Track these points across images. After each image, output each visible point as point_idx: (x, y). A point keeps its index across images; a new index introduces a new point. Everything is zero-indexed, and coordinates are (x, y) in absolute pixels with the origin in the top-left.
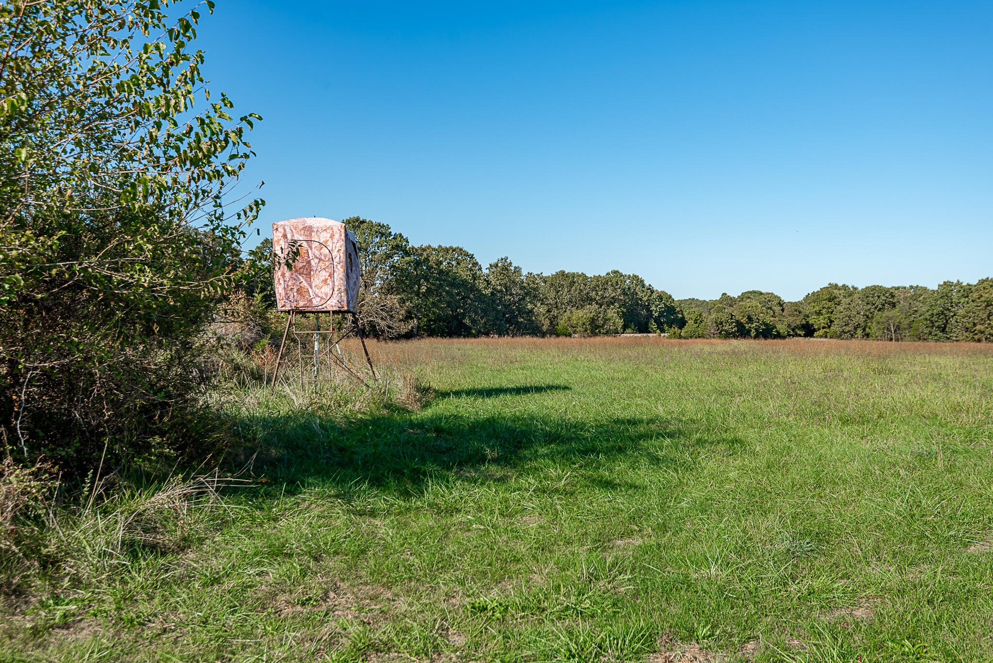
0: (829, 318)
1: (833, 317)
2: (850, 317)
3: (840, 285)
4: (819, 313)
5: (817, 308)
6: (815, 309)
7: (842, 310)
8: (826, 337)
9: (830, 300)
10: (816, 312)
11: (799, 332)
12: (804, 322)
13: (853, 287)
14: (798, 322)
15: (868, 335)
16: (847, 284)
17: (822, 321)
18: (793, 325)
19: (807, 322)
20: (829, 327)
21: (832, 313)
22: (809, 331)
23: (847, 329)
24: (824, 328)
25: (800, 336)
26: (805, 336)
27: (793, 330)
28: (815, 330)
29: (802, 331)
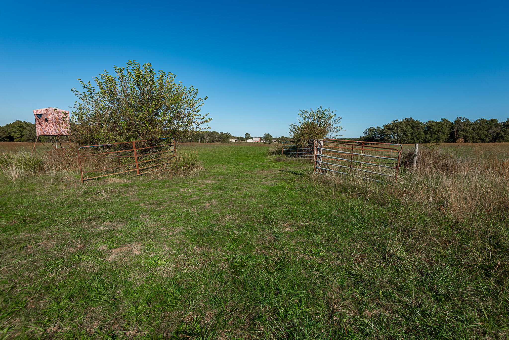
0: (21, 134)
1: (23, 134)
2: (31, 134)
3: (23, 121)
4: (15, 132)
5: (14, 130)
6: (13, 130)
7: (27, 131)
8: (20, 141)
9: (20, 127)
10: (14, 132)
11: (6, 140)
12: (8, 135)
13: (29, 122)
14: (5, 136)
15: (40, 141)
16: (26, 121)
17: (17, 135)
18: (3, 137)
19: (10, 136)
20: (21, 138)
21: (22, 132)
22: (11, 139)
23: (31, 138)
24: (18, 138)
25: (7, 141)
26: (10, 141)
27: (3, 139)
28: (14, 139)
29: (8, 139)
